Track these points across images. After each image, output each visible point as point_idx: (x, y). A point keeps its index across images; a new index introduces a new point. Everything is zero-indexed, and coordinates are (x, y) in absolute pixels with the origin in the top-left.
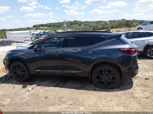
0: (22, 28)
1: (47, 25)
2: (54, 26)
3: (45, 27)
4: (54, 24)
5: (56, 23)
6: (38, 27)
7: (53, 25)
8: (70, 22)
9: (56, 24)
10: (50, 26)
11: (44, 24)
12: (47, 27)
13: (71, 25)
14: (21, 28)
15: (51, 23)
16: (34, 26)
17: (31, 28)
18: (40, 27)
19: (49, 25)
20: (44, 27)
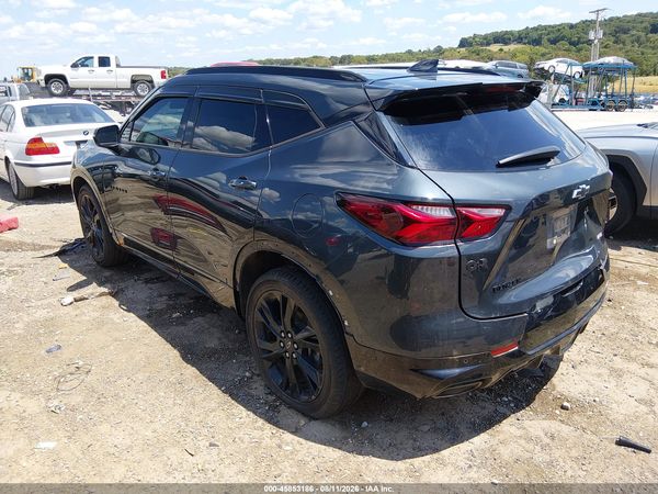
0: (415, 50)
1: (521, 37)
2: (554, 42)
3: (512, 47)
4: (559, 28)
5: (572, 26)
6: (482, 44)
7: (552, 36)
8: (645, 15)
9: (567, 32)
10: (537, 42)
11: (511, 33)
12: (520, 46)
13: (650, 35)
14: (410, 52)
15: (545, 27)
16: (464, 43)
17: (451, 49)
18: (488, 44)
19: (535, 35)
20: (506, 44)
